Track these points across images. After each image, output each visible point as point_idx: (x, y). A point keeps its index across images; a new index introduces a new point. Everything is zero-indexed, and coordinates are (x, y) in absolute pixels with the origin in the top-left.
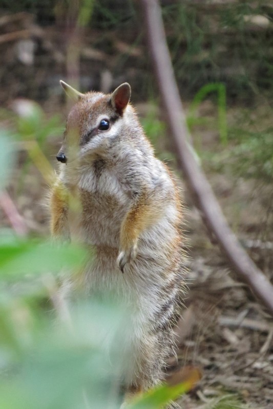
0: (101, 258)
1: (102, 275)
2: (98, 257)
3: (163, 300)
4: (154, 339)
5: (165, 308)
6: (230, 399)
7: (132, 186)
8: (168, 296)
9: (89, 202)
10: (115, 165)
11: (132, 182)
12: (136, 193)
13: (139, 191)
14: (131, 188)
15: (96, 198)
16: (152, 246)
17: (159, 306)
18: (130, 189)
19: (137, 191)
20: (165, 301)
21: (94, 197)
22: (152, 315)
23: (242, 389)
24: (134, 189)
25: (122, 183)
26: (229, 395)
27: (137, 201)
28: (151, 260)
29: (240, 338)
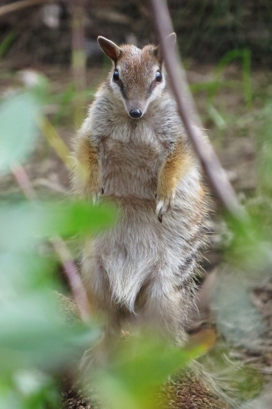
0: (126, 210)
1: (127, 228)
2: (123, 209)
3: (187, 253)
4: (179, 295)
5: (188, 261)
6: (255, 362)
7: (167, 135)
8: (191, 250)
9: (121, 153)
10: (153, 115)
11: (168, 132)
12: (172, 143)
13: (174, 140)
14: (167, 137)
15: (129, 149)
16: (182, 196)
17: (183, 259)
18: (166, 139)
19: (172, 141)
20: (189, 255)
21: (127, 147)
22: (178, 268)
23: (266, 352)
24: (170, 139)
25: (159, 133)
26: (254, 359)
27: (174, 150)
28: (179, 210)
29: (265, 302)
